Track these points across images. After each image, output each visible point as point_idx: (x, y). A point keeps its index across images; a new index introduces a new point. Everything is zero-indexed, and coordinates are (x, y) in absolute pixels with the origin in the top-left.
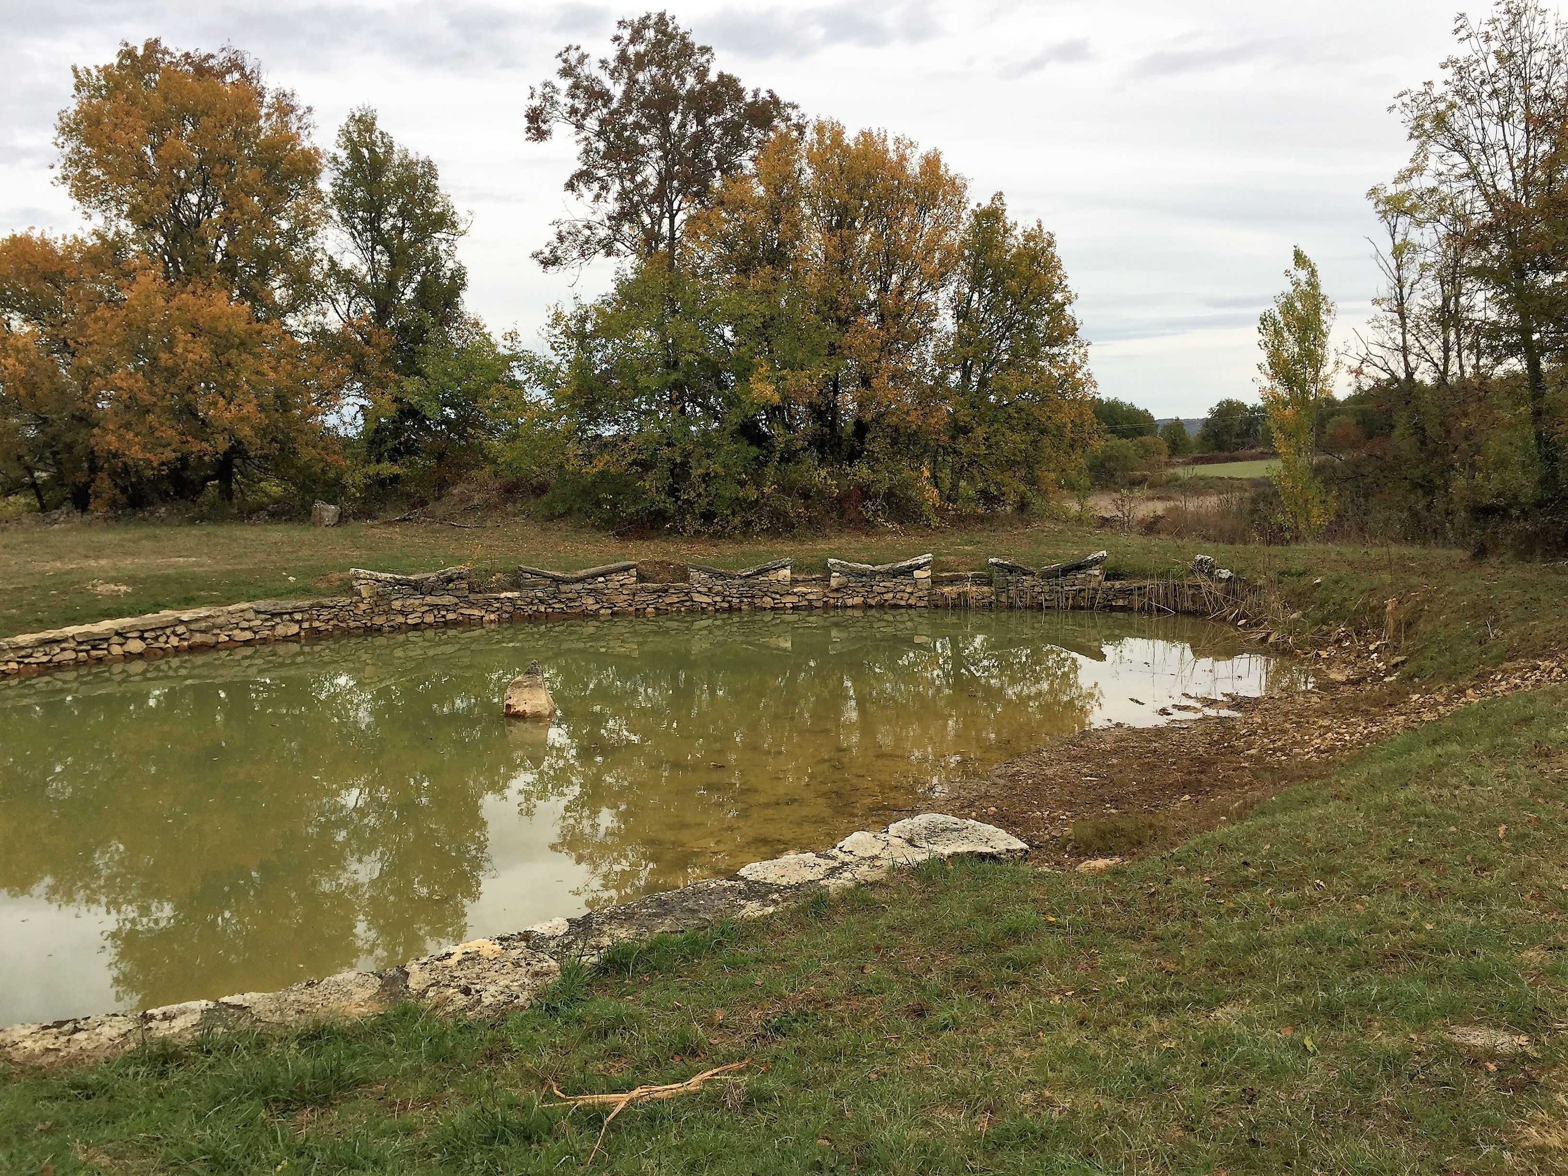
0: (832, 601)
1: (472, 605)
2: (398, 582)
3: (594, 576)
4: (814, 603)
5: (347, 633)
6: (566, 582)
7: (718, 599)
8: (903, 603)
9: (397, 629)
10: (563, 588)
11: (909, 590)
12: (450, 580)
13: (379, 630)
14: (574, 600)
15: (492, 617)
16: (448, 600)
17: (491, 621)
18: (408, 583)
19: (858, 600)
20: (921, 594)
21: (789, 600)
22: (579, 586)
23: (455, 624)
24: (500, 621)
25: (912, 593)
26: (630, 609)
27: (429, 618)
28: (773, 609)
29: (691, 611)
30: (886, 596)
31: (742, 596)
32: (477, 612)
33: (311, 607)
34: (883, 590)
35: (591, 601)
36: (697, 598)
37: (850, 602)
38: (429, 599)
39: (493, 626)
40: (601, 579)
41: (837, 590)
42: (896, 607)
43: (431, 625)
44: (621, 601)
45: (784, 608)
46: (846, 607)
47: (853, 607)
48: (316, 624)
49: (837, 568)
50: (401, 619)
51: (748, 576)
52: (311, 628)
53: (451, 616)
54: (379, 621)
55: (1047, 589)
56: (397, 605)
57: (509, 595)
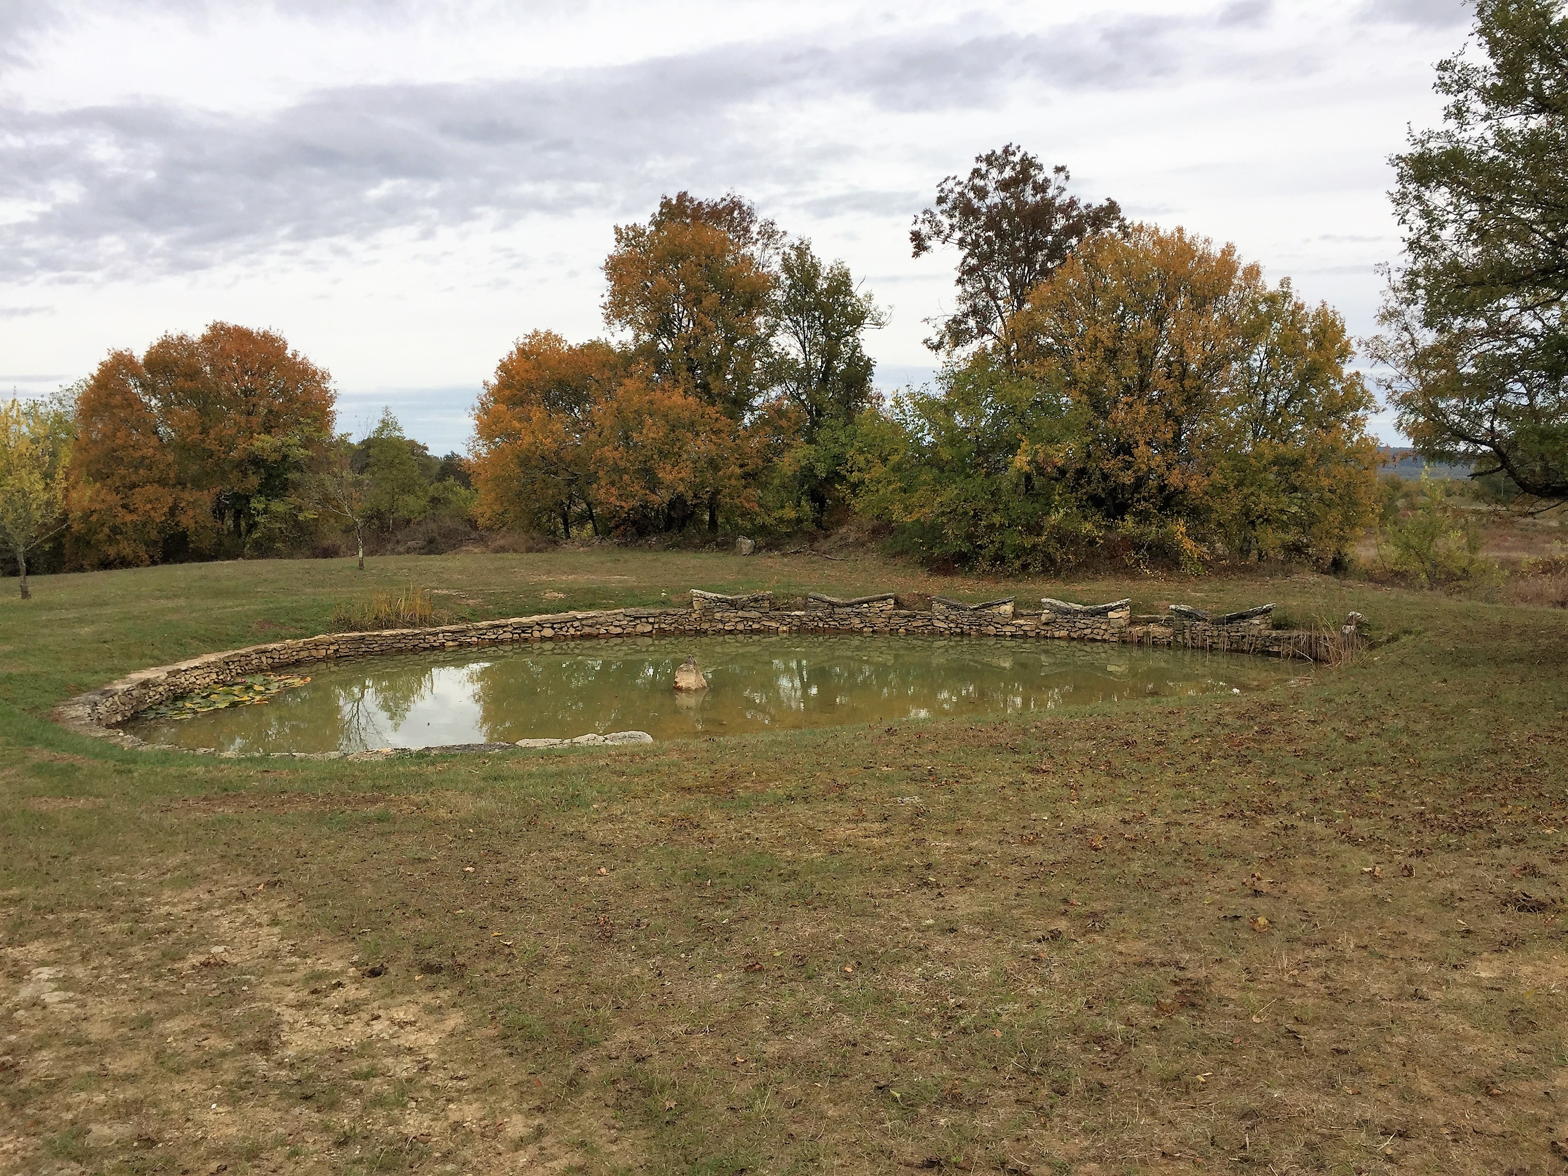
0: (1043, 633)
1: (771, 619)
2: (720, 600)
3: (861, 603)
4: (1029, 634)
5: (684, 633)
6: (839, 606)
7: (952, 625)
8: (1099, 638)
9: (718, 632)
10: (837, 610)
11: (1103, 627)
12: (756, 600)
13: (705, 632)
14: (845, 620)
15: (785, 628)
16: (754, 614)
17: (784, 632)
18: (726, 601)
19: (1064, 633)
20: (1112, 631)
21: (1008, 630)
22: (849, 610)
23: (758, 632)
24: (790, 631)
25: (1106, 630)
26: (887, 629)
27: (740, 627)
28: (996, 635)
29: (932, 633)
30: (1086, 631)
31: (971, 624)
32: (774, 624)
33: (661, 614)
34: (1084, 626)
35: (857, 621)
36: (937, 624)
37: (1057, 634)
38: (740, 613)
39: (785, 635)
40: (866, 605)
41: (1046, 624)
42: (1094, 640)
43: (741, 632)
44: (880, 623)
45: (1005, 636)
46: (1053, 638)
47: (1059, 638)
48: (663, 626)
49: (1048, 606)
50: (720, 626)
51: (976, 609)
52: (660, 628)
53: (755, 626)
54: (705, 626)
55: (1216, 633)
56: (718, 616)
57: (798, 613)
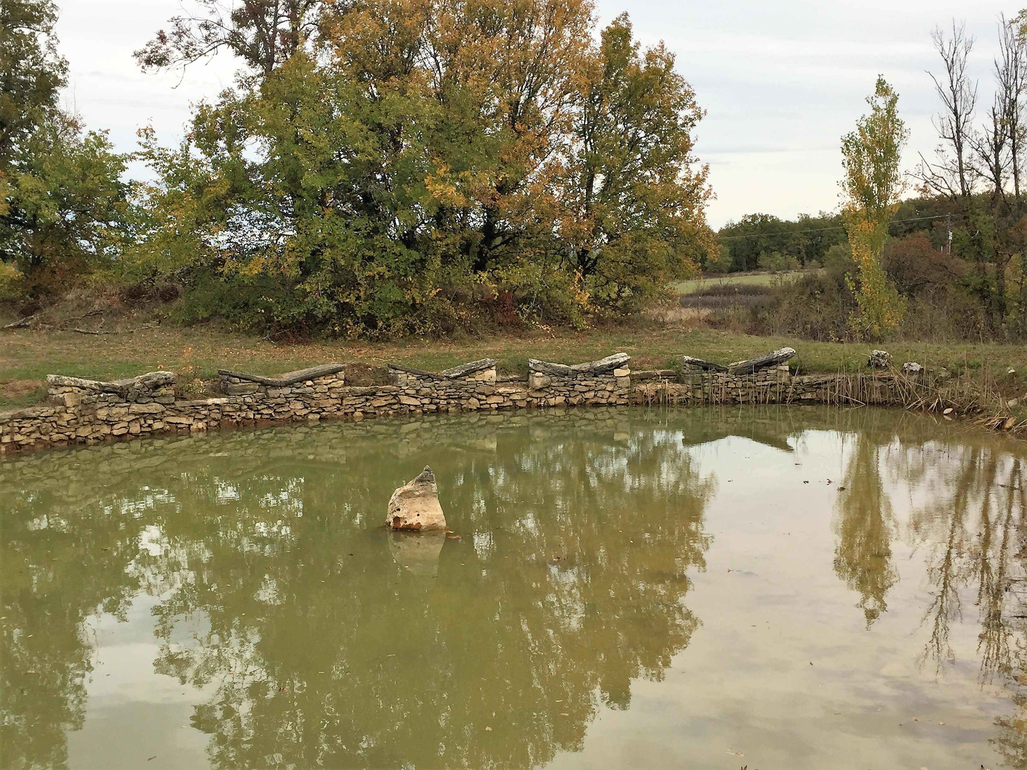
0: (535, 401)
1: (179, 412)
2: (103, 390)
3: (302, 380)
4: (518, 403)
5: (51, 446)
6: (274, 386)
7: (426, 401)
8: (604, 401)
9: (102, 440)
10: (272, 392)
11: (610, 388)
12: (156, 386)
13: (84, 442)
14: (282, 405)
15: (201, 425)
16: (154, 407)
17: (200, 430)
18: (114, 390)
19: (560, 400)
20: (621, 392)
21: (494, 401)
22: (287, 391)
23: (162, 433)
24: (208, 429)
25: (612, 392)
26: (339, 413)
27: (135, 429)
28: (479, 410)
29: (398, 414)
30: (588, 395)
31: (449, 397)
32: (184, 421)
33: (12, 419)
34: (585, 389)
35: (299, 405)
36: (405, 400)
37: (552, 401)
38: (135, 407)
39: (201, 435)
40: (309, 383)
41: (540, 390)
42: (597, 405)
43: (136, 436)
44: (329, 405)
45: (490, 409)
46: (549, 406)
47: (555, 406)
48: (18, 438)
49: (540, 368)
50: (106, 430)
51: (456, 378)
52: (13, 442)
53: (158, 425)
54: (84, 432)
55: (740, 384)
56: (102, 414)
57: (217, 401)
